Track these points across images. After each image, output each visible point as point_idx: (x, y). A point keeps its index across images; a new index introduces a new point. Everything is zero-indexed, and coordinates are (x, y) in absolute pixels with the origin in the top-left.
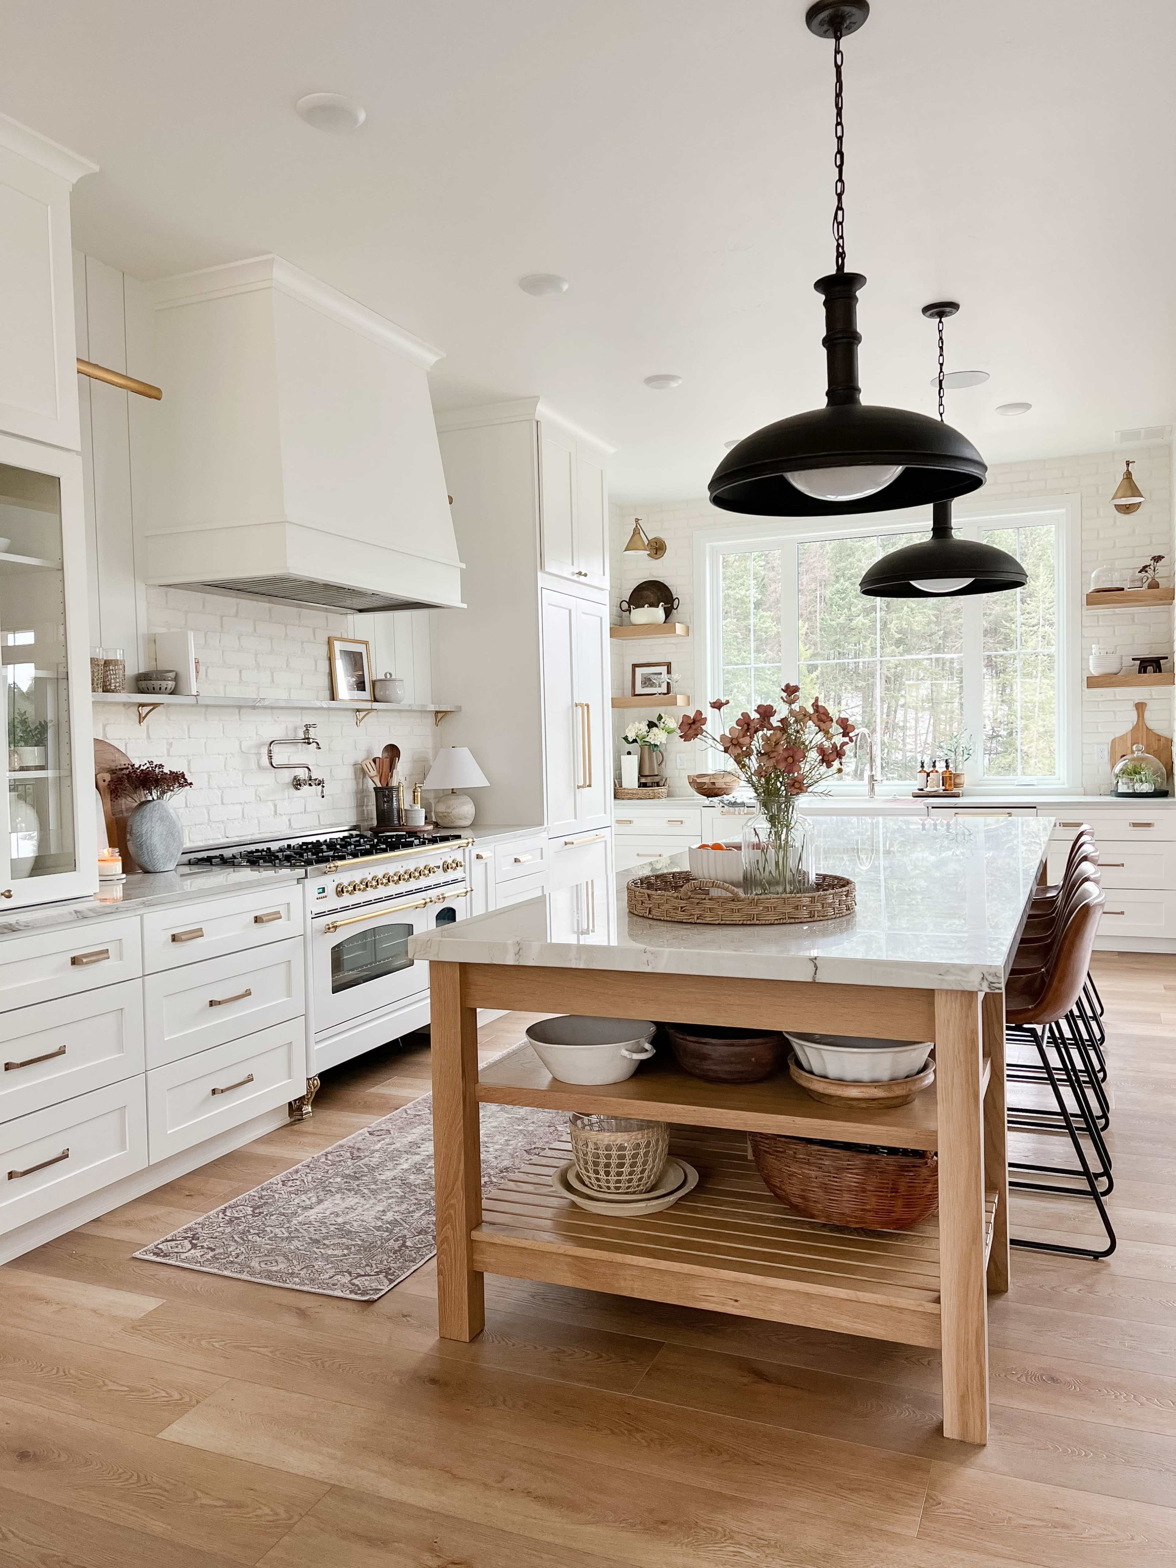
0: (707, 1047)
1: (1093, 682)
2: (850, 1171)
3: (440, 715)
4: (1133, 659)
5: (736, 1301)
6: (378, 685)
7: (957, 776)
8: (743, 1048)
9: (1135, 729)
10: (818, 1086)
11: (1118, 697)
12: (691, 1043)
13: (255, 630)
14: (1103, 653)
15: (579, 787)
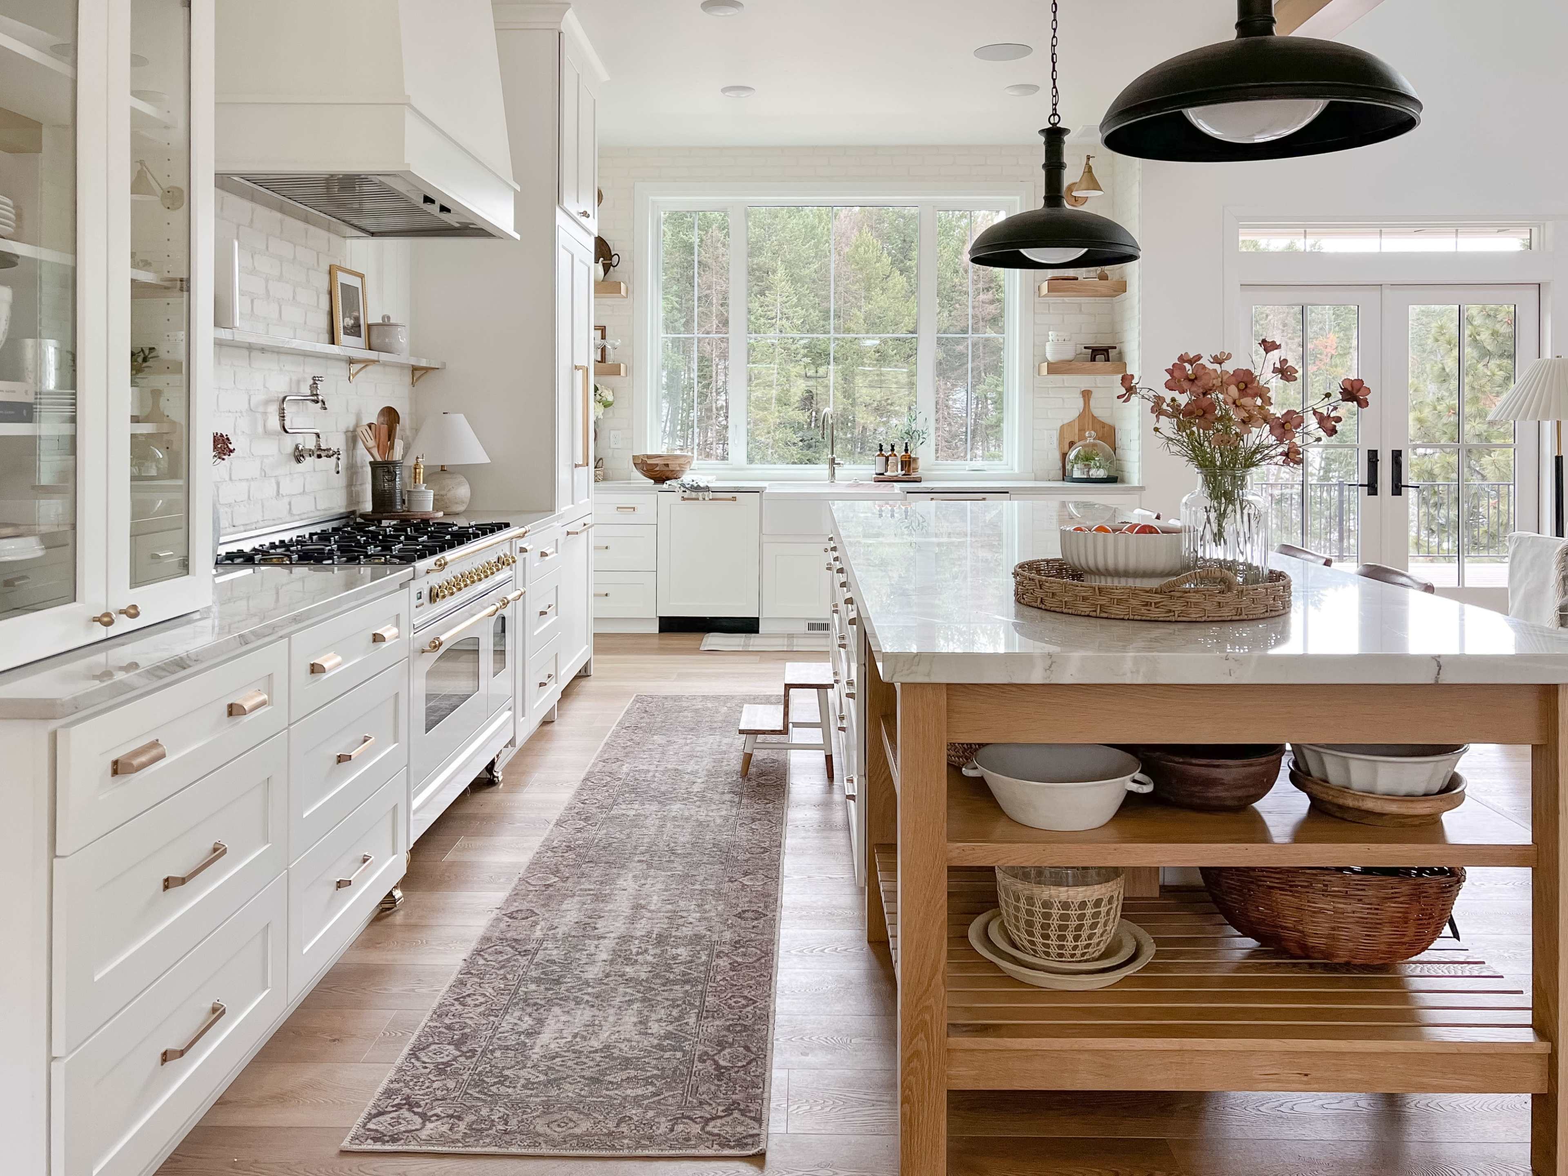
0: (1218, 770)
1: (1054, 368)
2: (1394, 900)
3: (418, 374)
4: (1085, 348)
5: (1306, 1075)
6: (374, 329)
7: (915, 459)
8: (1258, 768)
9: (1081, 416)
10: (1369, 804)
11: (1066, 385)
12: (1198, 768)
13: (267, 247)
14: (1061, 339)
15: (576, 466)
